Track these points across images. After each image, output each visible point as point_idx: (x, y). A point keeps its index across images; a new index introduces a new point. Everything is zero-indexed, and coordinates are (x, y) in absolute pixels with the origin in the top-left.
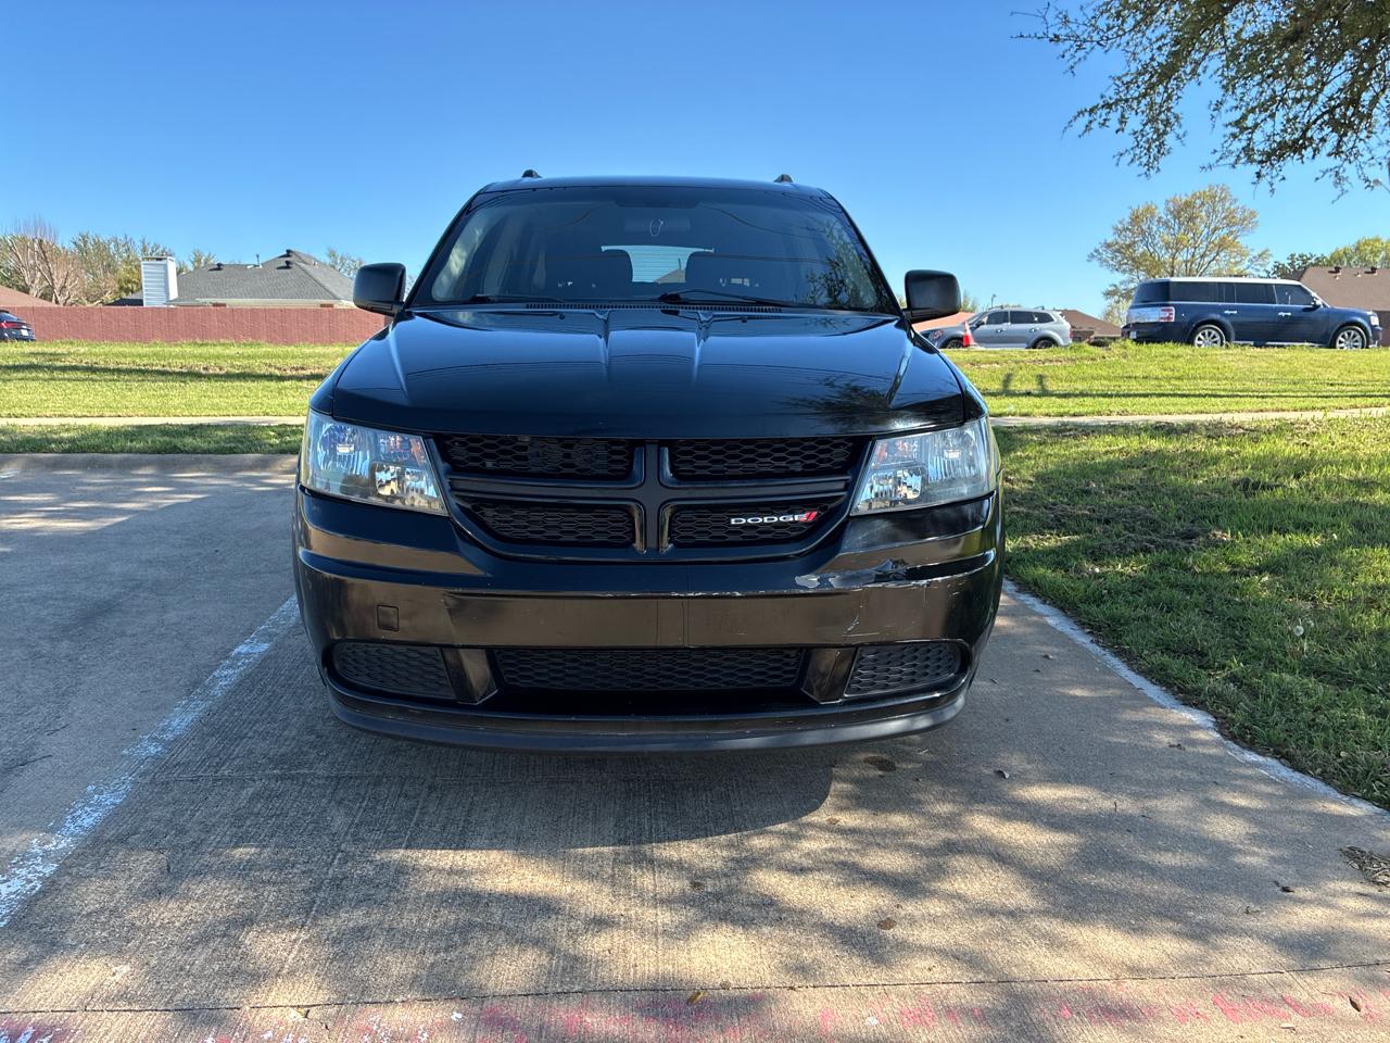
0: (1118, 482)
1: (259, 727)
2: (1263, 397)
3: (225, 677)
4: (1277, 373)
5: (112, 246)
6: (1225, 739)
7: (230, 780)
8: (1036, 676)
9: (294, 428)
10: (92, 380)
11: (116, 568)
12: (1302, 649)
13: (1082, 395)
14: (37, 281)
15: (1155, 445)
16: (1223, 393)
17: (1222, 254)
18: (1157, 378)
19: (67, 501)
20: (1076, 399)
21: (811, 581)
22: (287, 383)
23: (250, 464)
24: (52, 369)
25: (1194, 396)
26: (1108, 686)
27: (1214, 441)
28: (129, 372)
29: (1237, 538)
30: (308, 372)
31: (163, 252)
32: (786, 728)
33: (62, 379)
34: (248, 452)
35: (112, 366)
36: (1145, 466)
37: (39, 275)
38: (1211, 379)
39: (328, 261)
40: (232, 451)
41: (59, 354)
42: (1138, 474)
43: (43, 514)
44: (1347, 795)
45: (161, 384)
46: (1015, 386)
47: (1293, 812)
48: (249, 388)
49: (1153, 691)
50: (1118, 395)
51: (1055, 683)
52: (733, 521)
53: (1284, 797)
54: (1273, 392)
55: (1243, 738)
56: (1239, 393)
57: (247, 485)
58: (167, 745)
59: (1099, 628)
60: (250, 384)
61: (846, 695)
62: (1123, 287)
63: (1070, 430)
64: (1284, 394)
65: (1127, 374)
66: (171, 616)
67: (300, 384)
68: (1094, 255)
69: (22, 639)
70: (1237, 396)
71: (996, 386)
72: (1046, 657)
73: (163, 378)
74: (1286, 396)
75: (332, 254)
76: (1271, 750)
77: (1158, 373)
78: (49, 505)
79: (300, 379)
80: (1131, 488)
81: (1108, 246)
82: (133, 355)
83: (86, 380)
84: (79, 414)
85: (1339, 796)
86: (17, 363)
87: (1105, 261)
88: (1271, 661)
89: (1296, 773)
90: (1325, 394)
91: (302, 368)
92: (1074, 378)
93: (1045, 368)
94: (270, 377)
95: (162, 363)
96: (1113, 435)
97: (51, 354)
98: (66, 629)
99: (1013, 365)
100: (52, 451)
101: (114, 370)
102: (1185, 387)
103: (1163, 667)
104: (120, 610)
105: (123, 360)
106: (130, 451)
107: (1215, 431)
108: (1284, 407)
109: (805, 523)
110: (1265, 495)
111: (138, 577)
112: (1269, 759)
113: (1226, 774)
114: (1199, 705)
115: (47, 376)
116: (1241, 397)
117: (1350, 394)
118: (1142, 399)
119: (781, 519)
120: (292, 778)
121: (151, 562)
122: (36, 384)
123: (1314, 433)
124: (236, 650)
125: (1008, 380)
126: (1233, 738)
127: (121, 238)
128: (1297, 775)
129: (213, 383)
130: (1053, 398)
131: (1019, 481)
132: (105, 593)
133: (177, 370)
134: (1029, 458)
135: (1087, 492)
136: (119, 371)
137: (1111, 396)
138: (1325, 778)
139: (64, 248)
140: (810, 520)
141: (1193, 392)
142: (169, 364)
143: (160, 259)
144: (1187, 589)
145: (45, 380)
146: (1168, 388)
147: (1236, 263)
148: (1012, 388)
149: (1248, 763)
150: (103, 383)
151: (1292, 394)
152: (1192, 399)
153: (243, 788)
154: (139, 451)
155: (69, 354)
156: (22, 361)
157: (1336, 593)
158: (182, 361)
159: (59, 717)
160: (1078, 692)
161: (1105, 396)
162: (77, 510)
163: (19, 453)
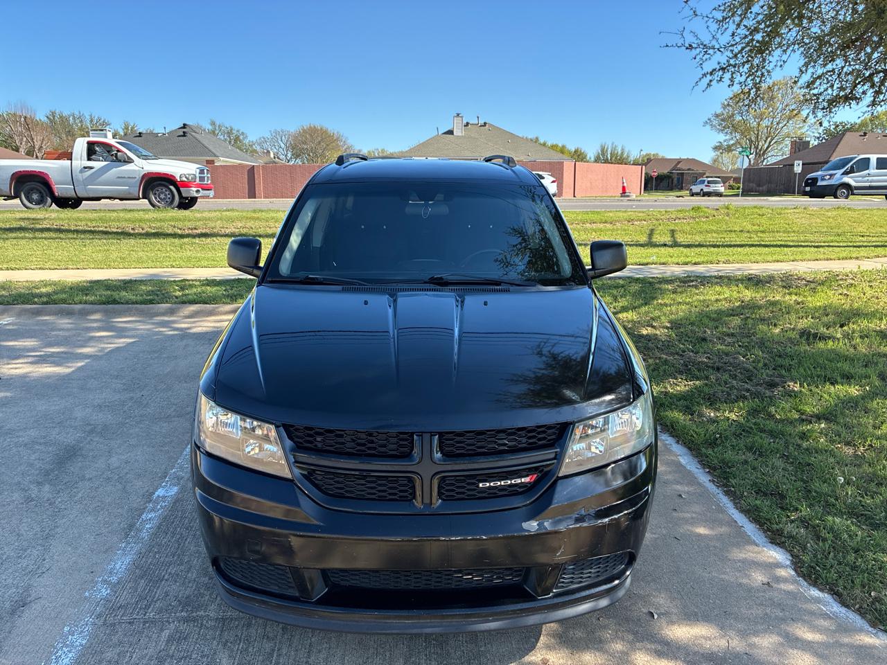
0: (725, 330)
1: (172, 570)
2: (817, 247)
3: (150, 519)
4: (827, 227)
5: (71, 119)
6: (799, 576)
7: (153, 622)
8: (675, 514)
9: (191, 282)
10: (60, 238)
11: (79, 413)
12: (847, 493)
13: (700, 246)
14: (23, 143)
15: (748, 294)
16: (791, 244)
17: (791, 122)
18: (748, 232)
19: (45, 347)
20: (696, 249)
21: (532, 526)
22: (186, 240)
23: (163, 311)
24: (35, 230)
25: (773, 246)
26: (721, 523)
27: (787, 291)
28: (84, 232)
29: (804, 387)
30: (198, 231)
31: (104, 122)
32: (516, 615)
33: (40, 238)
34: (162, 303)
35: (73, 228)
36: (742, 314)
37: (25, 139)
38: (784, 232)
39: (210, 127)
40: (151, 302)
41: (38, 219)
42: (736, 321)
43: (30, 360)
44: (875, 628)
45: (105, 241)
46: (657, 238)
47: (842, 645)
48: (161, 244)
49: (750, 528)
50: (723, 246)
51: (686, 521)
52: (481, 485)
53: (835, 632)
54: (824, 242)
55: (810, 577)
56: (803, 244)
57: (161, 329)
58: (114, 587)
59: (715, 469)
60: (162, 241)
61: (554, 591)
62: (726, 143)
63: (692, 281)
64: (831, 244)
65: (729, 229)
66: (114, 461)
67: (194, 240)
68: (708, 122)
69: (19, 483)
70: (801, 246)
71: (643, 239)
72: (680, 496)
73: (106, 236)
74: (832, 246)
75: (213, 123)
76: (828, 587)
77: (749, 227)
78: (34, 350)
79: (194, 236)
80: (733, 335)
81: (717, 116)
82: (86, 219)
83: (56, 238)
84: (52, 267)
85: (870, 629)
86: (12, 226)
87: (715, 126)
88: (828, 504)
89: (843, 608)
90: (858, 244)
91: (195, 229)
92: (695, 231)
93: (675, 224)
94: (174, 235)
95: (105, 225)
96: (721, 286)
97: (33, 219)
98: (47, 473)
99: (655, 222)
100: (35, 303)
101: (74, 231)
102: (767, 238)
103: (757, 509)
104: (82, 455)
105: (79, 223)
106: (86, 303)
107: (788, 282)
108: (832, 257)
109: (529, 483)
110: (821, 345)
111: (92, 422)
112: (826, 595)
113: (799, 610)
114: (781, 545)
115: (31, 236)
116: (804, 246)
117: (874, 244)
118: (739, 249)
119: (513, 482)
120: (194, 620)
121: (101, 407)
122: (24, 242)
123: (852, 285)
124: (157, 493)
125: (651, 235)
126: (804, 576)
127: (77, 113)
128: (843, 610)
129: (138, 241)
130: (681, 249)
131: (660, 327)
132: (69, 438)
133: (115, 230)
134: (666, 305)
135: (704, 339)
136: (77, 231)
137: (718, 246)
138: (861, 612)
139: (40, 120)
140: (532, 480)
141: (772, 243)
142: (110, 226)
143: (102, 130)
144: (772, 434)
145: (30, 238)
146: (755, 239)
147: (800, 128)
148: (654, 240)
149: (813, 598)
150: (67, 241)
151: (837, 244)
152: (772, 249)
153: (162, 630)
154: (92, 303)
155: (45, 219)
156: (15, 225)
157: (869, 442)
158: (118, 224)
159: (44, 560)
160: (702, 530)
161: (714, 246)
162: (53, 355)
163: (14, 305)
